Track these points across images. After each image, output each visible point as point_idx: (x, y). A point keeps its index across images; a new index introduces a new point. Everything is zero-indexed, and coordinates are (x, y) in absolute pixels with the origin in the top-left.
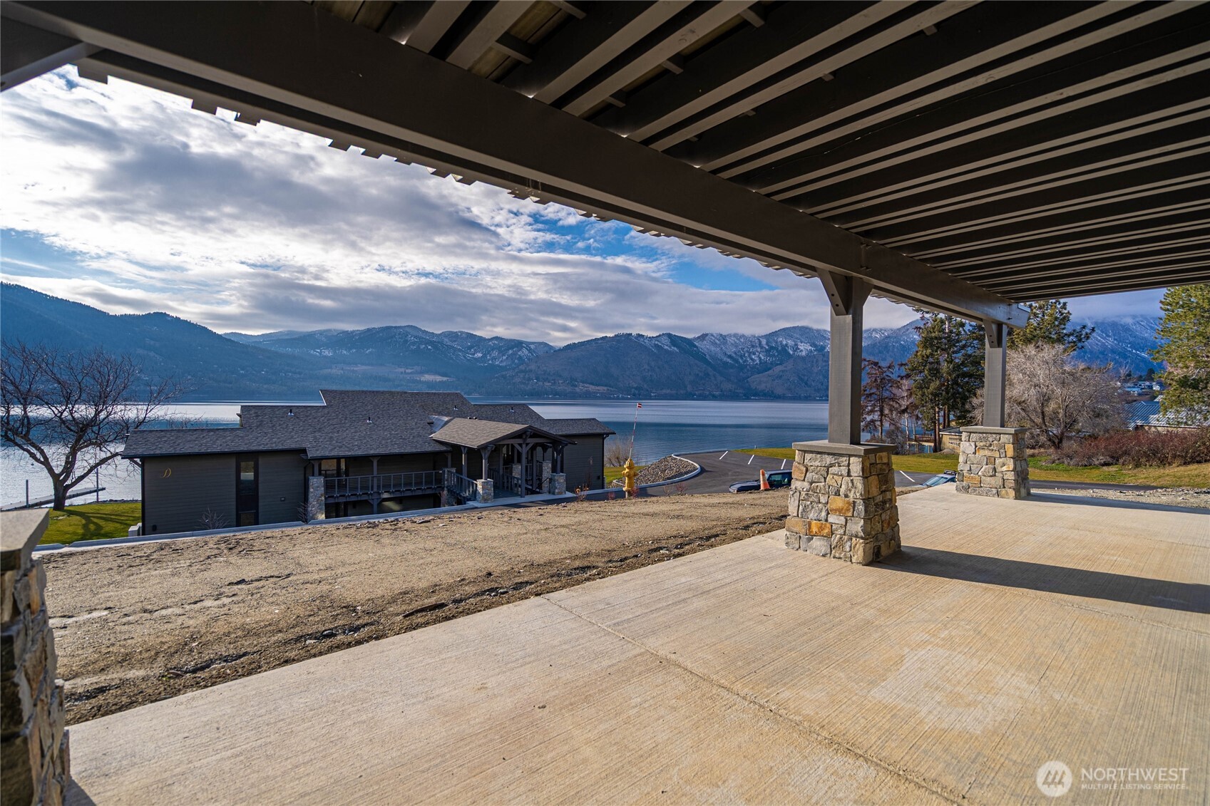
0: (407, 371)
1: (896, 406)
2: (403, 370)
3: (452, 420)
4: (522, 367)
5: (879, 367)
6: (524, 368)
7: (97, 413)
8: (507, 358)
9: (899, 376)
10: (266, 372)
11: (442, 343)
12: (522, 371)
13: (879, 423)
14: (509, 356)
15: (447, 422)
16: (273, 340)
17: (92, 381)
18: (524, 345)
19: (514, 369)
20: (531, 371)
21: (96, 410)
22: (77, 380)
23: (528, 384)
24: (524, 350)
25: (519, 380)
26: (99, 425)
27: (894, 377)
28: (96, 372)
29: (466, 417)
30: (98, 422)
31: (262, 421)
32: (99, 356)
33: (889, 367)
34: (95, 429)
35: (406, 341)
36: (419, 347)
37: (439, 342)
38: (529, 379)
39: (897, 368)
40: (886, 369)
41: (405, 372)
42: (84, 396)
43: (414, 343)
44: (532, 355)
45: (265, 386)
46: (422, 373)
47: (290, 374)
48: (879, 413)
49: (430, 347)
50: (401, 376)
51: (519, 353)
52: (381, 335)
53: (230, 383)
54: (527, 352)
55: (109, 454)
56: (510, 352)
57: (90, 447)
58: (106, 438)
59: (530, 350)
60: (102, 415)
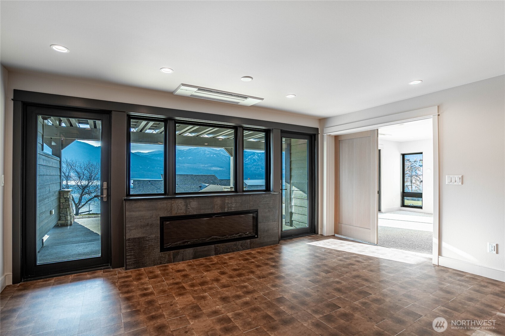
0: (205, 166)
1: (418, 179)
2: (203, 165)
3: (209, 185)
4: (255, 163)
5: (410, 161)
6: (256, 164)
7: (89, 183)
8: (248, 160)
9: (419, 165)
10: (149, 167)
11: (220, 154)
12: (255, 165)
13: (410, 187)
14: (249, 159)
15: (207, 186)
16: (152, 154)
17: (87, 172)
18: (256, 154)
19: (251, 164)
20: (259, 165)
21: (88, 182)
22: (82, 172)
23: (258, 171)
24: (256, 156)
25: (254, 169)
26: (89, 187)
27: (417, 166)
28: (88, 169)
29: (215, 184)
30: (89, 186)
31: (140, 186)
32: (89, 163)
33: (415, 161)
34: (88, 188)
35: (205, 153)
36: (210, 156)
37: (218, 154)
38: (258, 169)
39: (419, 161)
40: (413, 162)
41: (204, 166)
42: (85, 177)
43: (208, 154)
44: (259, 158)
45: (149, 173)
46: (211, 166)
47: (159, 168)
48: (410, 182)
49: (215, 156)
50: (203, 168)
51: (254, 157)
52: (195, 151)
53: (137, 172)
54: (257, 157)
55: (92, 197)
56: (250, 157)
57: (86, 195)
58: (91, 191)
59: (258, 156)
60: (90, 184)
